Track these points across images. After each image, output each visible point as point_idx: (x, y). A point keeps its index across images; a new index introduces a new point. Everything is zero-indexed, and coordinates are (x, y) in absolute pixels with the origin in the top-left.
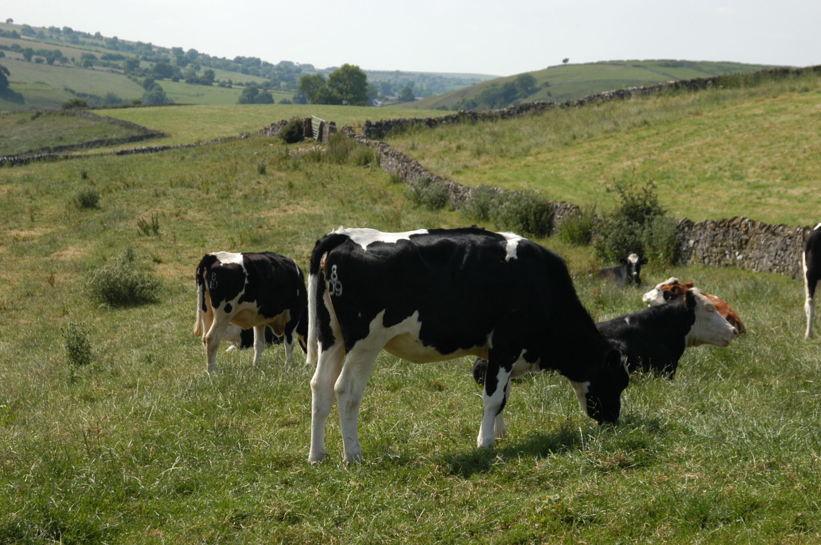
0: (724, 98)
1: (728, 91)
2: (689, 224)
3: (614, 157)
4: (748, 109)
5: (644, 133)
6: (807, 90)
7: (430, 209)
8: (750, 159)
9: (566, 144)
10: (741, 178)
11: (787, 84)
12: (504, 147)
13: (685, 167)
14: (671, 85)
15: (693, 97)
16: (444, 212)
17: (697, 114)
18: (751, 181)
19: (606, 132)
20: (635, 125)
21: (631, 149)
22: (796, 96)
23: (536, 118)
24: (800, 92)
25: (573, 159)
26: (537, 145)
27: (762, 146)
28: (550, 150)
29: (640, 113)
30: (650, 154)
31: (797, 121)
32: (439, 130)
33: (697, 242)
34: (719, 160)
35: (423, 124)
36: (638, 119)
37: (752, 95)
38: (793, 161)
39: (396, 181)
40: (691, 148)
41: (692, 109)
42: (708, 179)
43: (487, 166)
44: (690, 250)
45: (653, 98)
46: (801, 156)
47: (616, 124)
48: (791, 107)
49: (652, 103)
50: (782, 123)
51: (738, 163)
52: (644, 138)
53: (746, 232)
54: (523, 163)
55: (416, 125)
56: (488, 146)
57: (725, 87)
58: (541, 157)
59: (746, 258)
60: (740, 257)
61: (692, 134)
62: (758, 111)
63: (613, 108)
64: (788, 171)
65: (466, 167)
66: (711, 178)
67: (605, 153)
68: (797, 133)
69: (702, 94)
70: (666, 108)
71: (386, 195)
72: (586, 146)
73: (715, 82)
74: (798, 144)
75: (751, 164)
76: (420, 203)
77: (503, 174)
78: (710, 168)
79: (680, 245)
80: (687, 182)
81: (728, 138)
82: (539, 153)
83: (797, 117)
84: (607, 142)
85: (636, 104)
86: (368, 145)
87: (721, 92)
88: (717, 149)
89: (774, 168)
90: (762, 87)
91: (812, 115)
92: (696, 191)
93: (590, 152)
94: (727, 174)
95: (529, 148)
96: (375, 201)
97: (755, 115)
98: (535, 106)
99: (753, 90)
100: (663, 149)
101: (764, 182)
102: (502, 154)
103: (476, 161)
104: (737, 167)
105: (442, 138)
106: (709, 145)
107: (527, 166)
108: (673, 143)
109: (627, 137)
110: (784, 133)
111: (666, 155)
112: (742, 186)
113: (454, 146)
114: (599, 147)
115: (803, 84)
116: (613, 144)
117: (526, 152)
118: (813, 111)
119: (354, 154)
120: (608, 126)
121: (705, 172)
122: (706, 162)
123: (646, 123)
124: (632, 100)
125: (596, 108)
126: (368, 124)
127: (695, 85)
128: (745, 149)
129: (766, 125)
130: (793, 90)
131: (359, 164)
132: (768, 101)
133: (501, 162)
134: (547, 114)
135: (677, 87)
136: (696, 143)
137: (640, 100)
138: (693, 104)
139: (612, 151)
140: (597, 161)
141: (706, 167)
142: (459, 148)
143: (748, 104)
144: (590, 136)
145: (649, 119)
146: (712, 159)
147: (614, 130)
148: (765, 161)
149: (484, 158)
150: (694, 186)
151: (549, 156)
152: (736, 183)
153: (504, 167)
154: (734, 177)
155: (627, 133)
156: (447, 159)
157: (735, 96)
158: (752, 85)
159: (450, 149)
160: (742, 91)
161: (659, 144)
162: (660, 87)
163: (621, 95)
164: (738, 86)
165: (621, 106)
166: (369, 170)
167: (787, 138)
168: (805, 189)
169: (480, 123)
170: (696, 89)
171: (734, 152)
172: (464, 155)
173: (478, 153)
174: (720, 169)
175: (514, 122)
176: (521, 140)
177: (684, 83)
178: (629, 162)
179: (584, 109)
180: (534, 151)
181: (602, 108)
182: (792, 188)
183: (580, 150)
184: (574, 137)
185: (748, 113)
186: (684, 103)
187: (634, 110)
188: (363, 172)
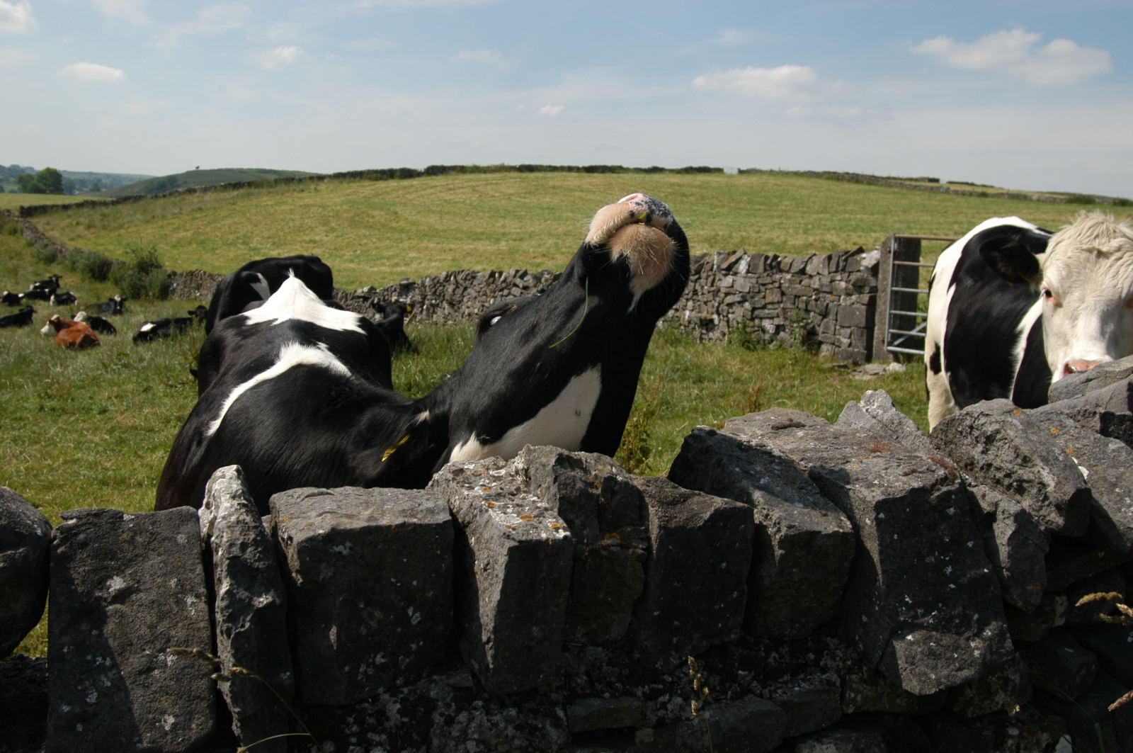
0: (253, 194)
1: (257, 190)
2: (174, 274)
3: (177, 229)
4: (265, 201)
5: (198, 215)
6: (303, 191)
7: (46, 264)
8: (257, 232)
9: (148, 222)
10: (247, 244)
11: (292, 187)
12: (106, 223)
13: (217, 237)
14: (222, 186)
15: (235, 193)
16: (54, 265)
17: (233, 204)
18: (251, 245)
19: (175, 214)
20: (193, 210)
21: (188, 225)
22: (296, 194)
23: (134, 205)
24: (298, 192)
25: (149, 231)
26: (129, 222)
27: (266, 224)
28: (136, 225)
29: (199, 202)
30: (199, 228)
31: (291, 210)
32: (70, 212)
33: (178, 285)
34: (239, 232)
35: (60, 209)
36: (196, 207)
37: (269, 193)
38: (281, 234)
39: (30, 244)
40: (224, 225)
41: (231, 201)
42: (229, 244)
43: (93, 236)
44: (174, 290)
45: (210, 193)
46: (287, 231)
47: (181, 209)
48: (290, 201)
49: (209, 196)
50: (282, 210)
51: (249, 234)
52: (196, 219)
53: (201, 279)
54: (117, 233)
55: (55, 209)
56: (97, 223)
57: (255, 188)
58: (130, 230)
59: (201, 295)
60: (198, 294)
61: (227, 216)
62: (270, 203)
63: (184, 199)
64: (276, 240)
65: (79, 236)
66: (231, 244)
67: (171, 228)
68: (288, 217)
69: (242, 191)
70: (216, 200)
71: (20, 254)
72: (160, 223)
73: (250, 184)
74: (287, 223)
75: (257, 235)
76: (40, 259)
77: (102, 241)
78: (231, 237)
79: (169, 286)
80: (215, 246)
81: (248, 219)
82: (129, 227)
83: (292, 207)
84: (173, 221)
85: (198, 197)
86: (17, 221)
87: (253, 190)
88: (240, 226)
89: (269, 238)
90: (278, 188)
91: (300, 206)
92: (217, 252)
93: (162, 227)
94: (240, 241)
95: (124, 224)
96: (12, 258)
97: (267, 205)
98: (134, 197)
99: (271, 190)
100: (207, 225)
101: (259, 246)
102: (104, 228)
103: (86, 232)
104: (249, 238)
105: (70, 216)
106: (235, 223)
107: (119, 235)
108: (215, 221)
109: (187, 217)
110: (281, 217)
111: (208, 229)
112: (245, 249)
113: (74, 222)
114: (168, 223)
115: (301, 187)
116: (177, 222)
117: (121, 227)
118: (302, 203)
119: (8, 227)
120: (176, 211)
121: (228, 239)
122: (231, 233)
123: (200, 209)
124: (197, 194)
125: (173, 199)
126: (22, 208)
127: (237, 186)
128: (256, 226)
129: (272, 211)
130: (294, 191)
131: (10, 234)
132: (278, 197)
133: (103, 233)
134: (142, 202)
135: (227, 187)
136: (228, 222)
137: (202, 195)
138: (233, 197)
139: (176, 226)
140: (163, 232)
141: (230, 237)
142: (78, 224)
143: (266, 198)
144: (164, 217)
145: (203, 207)
146: (235, 232)
147: (180, 213)
148: (266, 234)
149: (92, 230)
150: (217, 249)
151: (134, 229)
152: (243, 247)
153: (104, 236)
154: (244, 243)
155: (188, 215)
156: (67, 231)
157: (259, 194)
158: (271, 187)
159: (72, 224)
160: (264, 191)
161: (206, 222)
162: (215, 187)
163: (191, 191)
164: (262, 187)
165: (189, 198)
166: (15, 238)
167: (282, 220)
168: (280, 251)
169: (98, 208)
170: (238, 189)
171: (249, 228)
172: (81, 228)
173: (89, 227)
174: (237, 238)
175: (120, 207)
176: (118, 219)
177: (230, 185)
178: (184, 234)
179: (166, 200)
180: (126, 226)
181: (178, 199)
182: (273, 250)
183: (155, 226)
184: (154, 217)
185: (265, 204)
186: (228, 196)
187: (196, 200)
188: (12, 238)
